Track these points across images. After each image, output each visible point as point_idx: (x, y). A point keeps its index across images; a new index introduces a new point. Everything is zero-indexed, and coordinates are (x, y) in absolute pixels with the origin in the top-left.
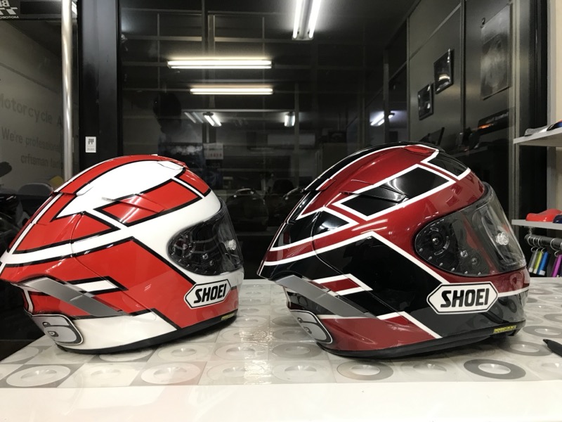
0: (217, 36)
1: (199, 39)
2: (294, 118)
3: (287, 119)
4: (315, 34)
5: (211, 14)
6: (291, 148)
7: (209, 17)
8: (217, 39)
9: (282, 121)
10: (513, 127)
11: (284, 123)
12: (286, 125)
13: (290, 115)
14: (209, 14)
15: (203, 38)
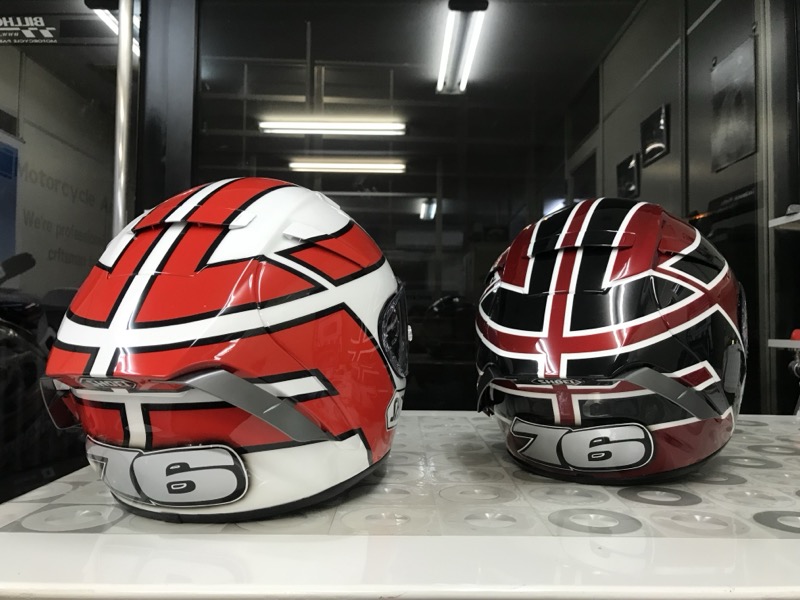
0: (327, 95)
1: (302, 99)
2: (434, 207)
3: (425, 209)
4: (469, 85)
5: (319, 64)
6: (429, 250)
7: (316, 69)
8: (327, 100)
9: (417, 212)
10: (765, 208)
11: (419, 215)
12: (422, 217)
13: (429, 203)
14: (316, 65)
15: (307, 98)
